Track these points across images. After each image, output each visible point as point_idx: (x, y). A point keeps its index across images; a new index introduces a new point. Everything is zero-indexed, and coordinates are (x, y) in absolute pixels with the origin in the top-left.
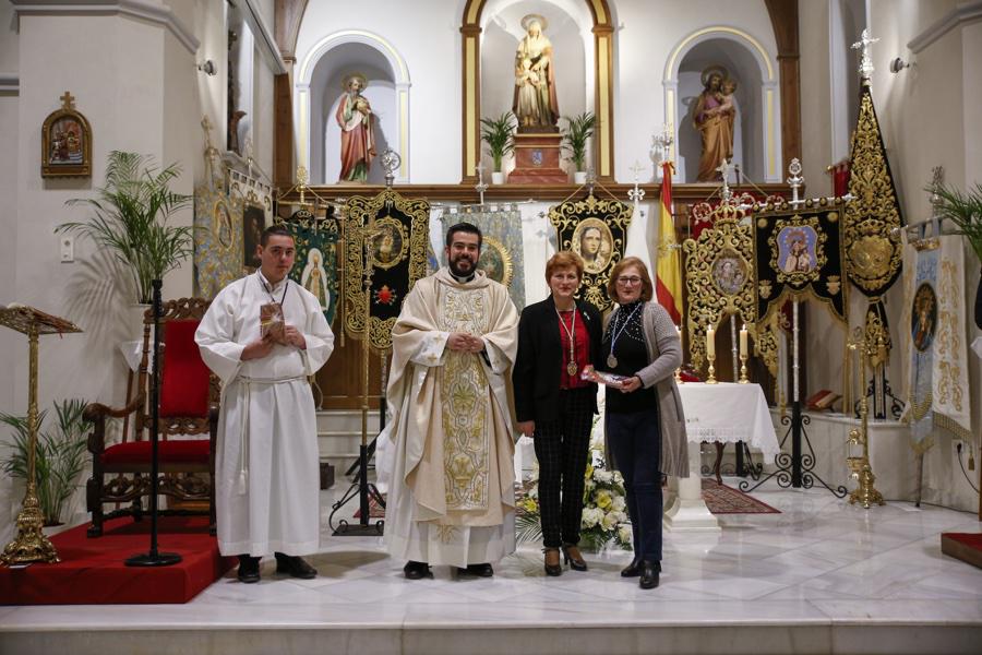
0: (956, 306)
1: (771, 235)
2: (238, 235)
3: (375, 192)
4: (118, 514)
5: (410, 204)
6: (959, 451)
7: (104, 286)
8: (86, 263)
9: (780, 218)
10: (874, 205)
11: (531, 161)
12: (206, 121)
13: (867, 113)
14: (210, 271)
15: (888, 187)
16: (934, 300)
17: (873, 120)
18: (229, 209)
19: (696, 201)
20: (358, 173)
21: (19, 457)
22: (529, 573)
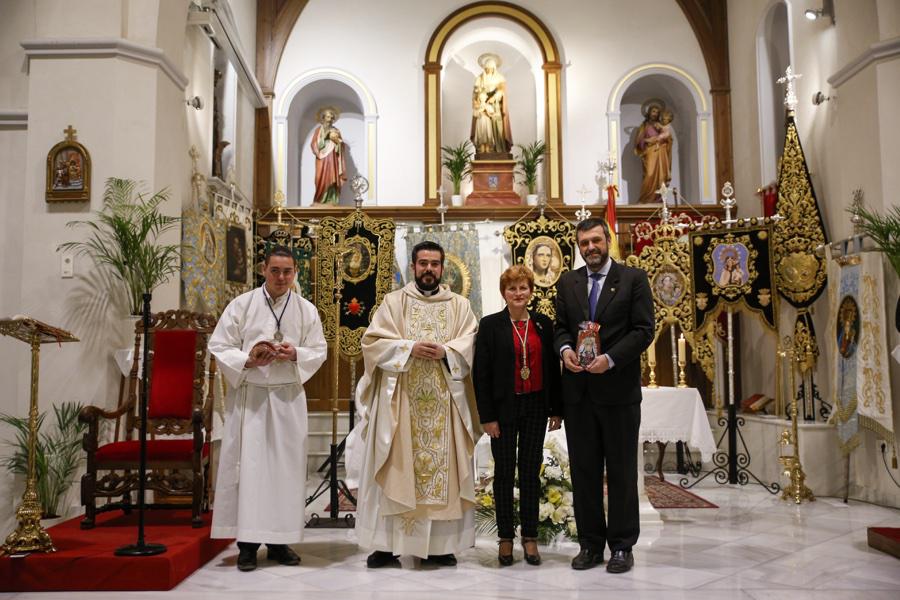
0: (877, 317)
1: (707, 252)
2: (221, 253)
3: (345, 214)
4: (110, 507)
5: (377, 224)
6: (883, 451)
7: (100, 299)
8: (84, 279)
9: (714, 236)
10: (800, 224)
11: (487, 185)
12: (193, 150)
13: (792, 142)
14: (196, 285)
15: (813, 208)
16: (857, 311)
17: (798, 147)
18: (213, 229)
19: (638, 221)
20: (330, 196)
21: (21, 455)
22: (485, 563)
